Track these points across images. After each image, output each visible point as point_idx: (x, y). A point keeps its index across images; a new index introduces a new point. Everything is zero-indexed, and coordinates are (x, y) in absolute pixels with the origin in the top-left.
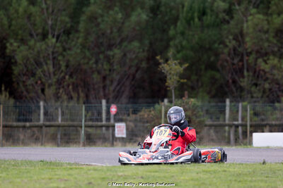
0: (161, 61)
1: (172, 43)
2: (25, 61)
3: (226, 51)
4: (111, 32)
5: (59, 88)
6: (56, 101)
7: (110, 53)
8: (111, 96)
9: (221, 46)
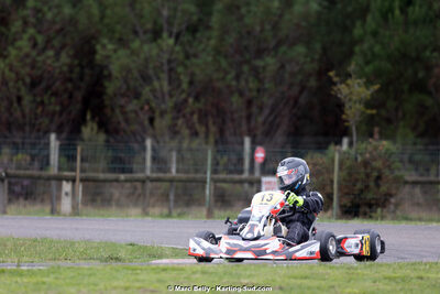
0: (336, 79)
1: (357, 49)
2: (124, 74)
4: (262, 31)
5: (178, 118)
7: (259, 63)
8: (259, 132)
9: (436, 54)
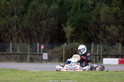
0: (63, 26)
1: (68, 19)
2: (4, 25)
3: (92, 22)
4: (42, 13)
5: (19, 38)
6: (17, 43)
7: (41, 22)
8: (41, 41)
9: (90, 20)
